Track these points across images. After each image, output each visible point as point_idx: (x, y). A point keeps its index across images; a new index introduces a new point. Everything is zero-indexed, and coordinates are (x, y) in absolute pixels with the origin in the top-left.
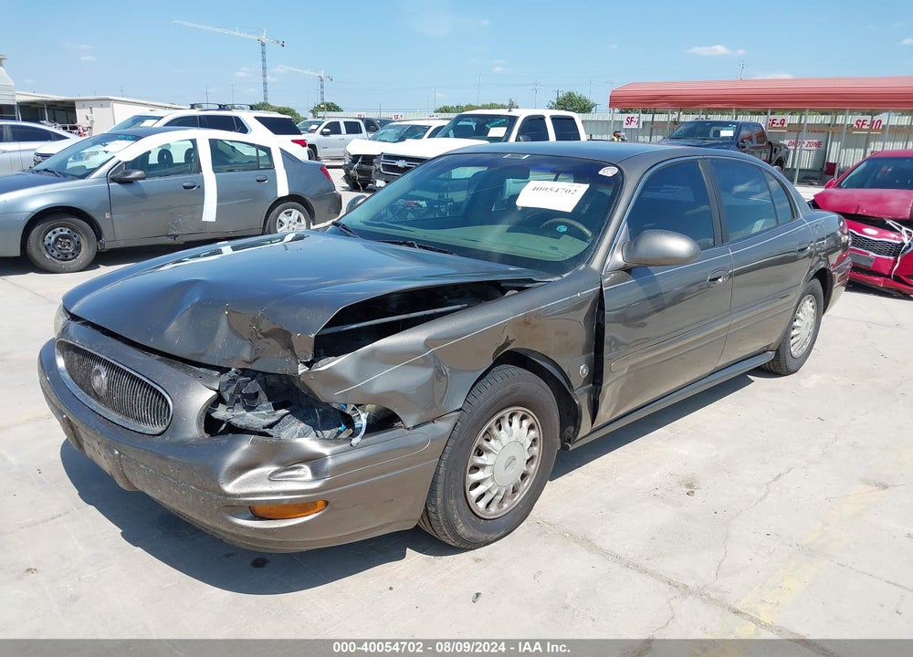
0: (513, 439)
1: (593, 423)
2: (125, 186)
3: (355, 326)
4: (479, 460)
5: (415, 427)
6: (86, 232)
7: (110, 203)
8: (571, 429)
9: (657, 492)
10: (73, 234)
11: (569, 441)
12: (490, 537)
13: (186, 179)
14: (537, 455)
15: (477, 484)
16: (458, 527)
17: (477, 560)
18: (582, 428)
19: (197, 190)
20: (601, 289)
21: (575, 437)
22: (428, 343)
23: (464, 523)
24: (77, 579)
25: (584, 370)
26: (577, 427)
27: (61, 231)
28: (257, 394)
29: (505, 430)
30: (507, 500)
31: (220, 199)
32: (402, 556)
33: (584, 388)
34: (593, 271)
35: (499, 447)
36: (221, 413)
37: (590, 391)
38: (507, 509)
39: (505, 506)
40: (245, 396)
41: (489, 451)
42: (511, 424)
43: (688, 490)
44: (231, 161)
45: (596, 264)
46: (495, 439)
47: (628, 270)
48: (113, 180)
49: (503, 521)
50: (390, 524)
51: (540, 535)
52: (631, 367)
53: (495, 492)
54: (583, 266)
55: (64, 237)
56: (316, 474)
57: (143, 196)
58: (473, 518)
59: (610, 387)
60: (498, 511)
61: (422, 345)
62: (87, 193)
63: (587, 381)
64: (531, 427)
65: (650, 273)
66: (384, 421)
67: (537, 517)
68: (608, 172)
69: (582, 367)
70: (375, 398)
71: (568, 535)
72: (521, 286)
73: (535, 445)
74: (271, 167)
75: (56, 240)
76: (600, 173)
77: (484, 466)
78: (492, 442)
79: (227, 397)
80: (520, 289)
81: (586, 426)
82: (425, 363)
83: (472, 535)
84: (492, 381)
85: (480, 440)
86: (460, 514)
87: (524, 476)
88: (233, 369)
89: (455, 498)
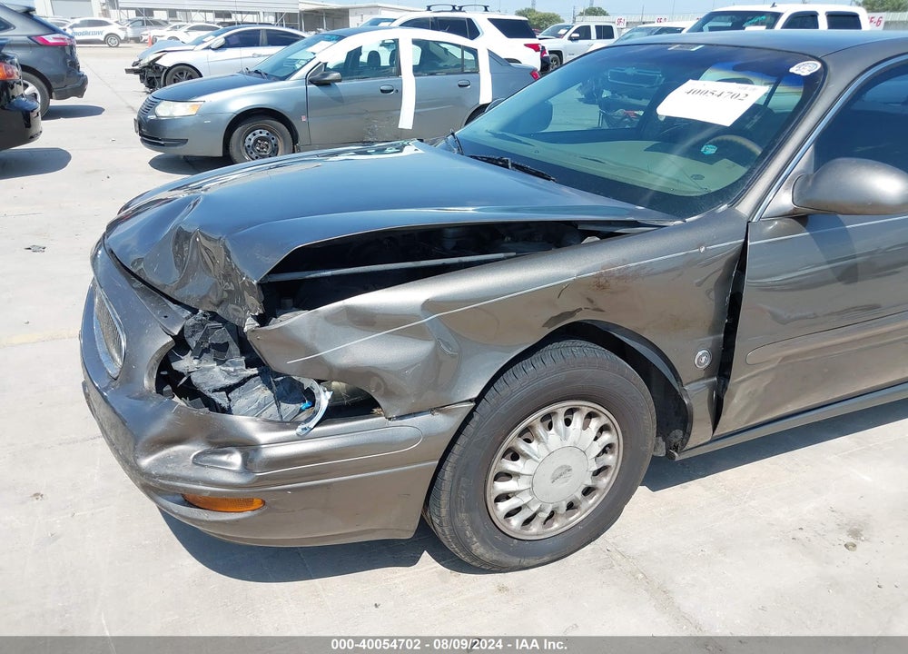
0: (567, 443)
1: (714, 429)
2: (323, 88)
3: (329, 273)
4: (510, 466)
5: (401, 417)
6: (282, 135)
7: (307, 105)
8: (679, 433)
9: (800, 535)
10: (271, 136)
11: (676, 448)
12: (525, 562)
13: (384, 82)
14: (613, 465)
15: (505, 496)
16: (474, 547)
17: (502, 589)
18: (692, 434)
19: (394, 94)
20: (745, 244)
21: (684, 445)
22: (430, 306)
23: (483, 542)
24: (70, 515)
25: (702, 358)
26: (687, 434)
27: (261, 133)
28: (227, 345)
29: (557, 431)
30: (559, 519)
31: (418, 106)
32: (412, 561)
33: (705, 381)
34: (738, 217)
35: (544, 453)
36: (185, 364)
37: (713, 387)
38: (557, 529)
39: (556, 525)
40: (213, 346)
41: (527, 457)
42: (568, 422)
43: (850, 540)
44: (441, 65)
45: (745, 207)
46: (539, 440)
47: (800, 218)
48: (312, 82)
49: (549, 543)
50: (374, 530)
51: (601, 570)
52: (785, 358)
53: (535, 509)
54: (725, 207)
55: (262, 139)
56: (247, 465)
57: (340, 100)
58: (500, 537)
59: (744, 385)
60: (542, 530)
61: (419, 308)
62: (285, 95)
63: (709, 372)
64: (603, 429)
65: (841, 223)
66: (355, 404)
67: (611, 541)
68: (805, 69)
69: (700, 353)
70: (344, 373)
71: (641, 576)
72: (606, 232)
73: (612, 453)
74: (476, 71)
75: (256, 141)
76: (792, 70)
77: (518, 475)
78: (534, 445)
79: (192, 343)
80: (605, 236)
81: (701, 433)
82: (418, 333)
83: (495, 557)
84: (539, 364)
85: (513, 440)
86: (476, 531)
87: (588, 491)
88: (200, 311)
89: (469, 510)
